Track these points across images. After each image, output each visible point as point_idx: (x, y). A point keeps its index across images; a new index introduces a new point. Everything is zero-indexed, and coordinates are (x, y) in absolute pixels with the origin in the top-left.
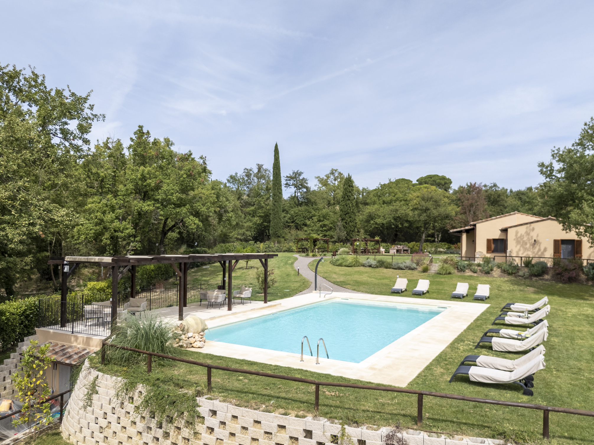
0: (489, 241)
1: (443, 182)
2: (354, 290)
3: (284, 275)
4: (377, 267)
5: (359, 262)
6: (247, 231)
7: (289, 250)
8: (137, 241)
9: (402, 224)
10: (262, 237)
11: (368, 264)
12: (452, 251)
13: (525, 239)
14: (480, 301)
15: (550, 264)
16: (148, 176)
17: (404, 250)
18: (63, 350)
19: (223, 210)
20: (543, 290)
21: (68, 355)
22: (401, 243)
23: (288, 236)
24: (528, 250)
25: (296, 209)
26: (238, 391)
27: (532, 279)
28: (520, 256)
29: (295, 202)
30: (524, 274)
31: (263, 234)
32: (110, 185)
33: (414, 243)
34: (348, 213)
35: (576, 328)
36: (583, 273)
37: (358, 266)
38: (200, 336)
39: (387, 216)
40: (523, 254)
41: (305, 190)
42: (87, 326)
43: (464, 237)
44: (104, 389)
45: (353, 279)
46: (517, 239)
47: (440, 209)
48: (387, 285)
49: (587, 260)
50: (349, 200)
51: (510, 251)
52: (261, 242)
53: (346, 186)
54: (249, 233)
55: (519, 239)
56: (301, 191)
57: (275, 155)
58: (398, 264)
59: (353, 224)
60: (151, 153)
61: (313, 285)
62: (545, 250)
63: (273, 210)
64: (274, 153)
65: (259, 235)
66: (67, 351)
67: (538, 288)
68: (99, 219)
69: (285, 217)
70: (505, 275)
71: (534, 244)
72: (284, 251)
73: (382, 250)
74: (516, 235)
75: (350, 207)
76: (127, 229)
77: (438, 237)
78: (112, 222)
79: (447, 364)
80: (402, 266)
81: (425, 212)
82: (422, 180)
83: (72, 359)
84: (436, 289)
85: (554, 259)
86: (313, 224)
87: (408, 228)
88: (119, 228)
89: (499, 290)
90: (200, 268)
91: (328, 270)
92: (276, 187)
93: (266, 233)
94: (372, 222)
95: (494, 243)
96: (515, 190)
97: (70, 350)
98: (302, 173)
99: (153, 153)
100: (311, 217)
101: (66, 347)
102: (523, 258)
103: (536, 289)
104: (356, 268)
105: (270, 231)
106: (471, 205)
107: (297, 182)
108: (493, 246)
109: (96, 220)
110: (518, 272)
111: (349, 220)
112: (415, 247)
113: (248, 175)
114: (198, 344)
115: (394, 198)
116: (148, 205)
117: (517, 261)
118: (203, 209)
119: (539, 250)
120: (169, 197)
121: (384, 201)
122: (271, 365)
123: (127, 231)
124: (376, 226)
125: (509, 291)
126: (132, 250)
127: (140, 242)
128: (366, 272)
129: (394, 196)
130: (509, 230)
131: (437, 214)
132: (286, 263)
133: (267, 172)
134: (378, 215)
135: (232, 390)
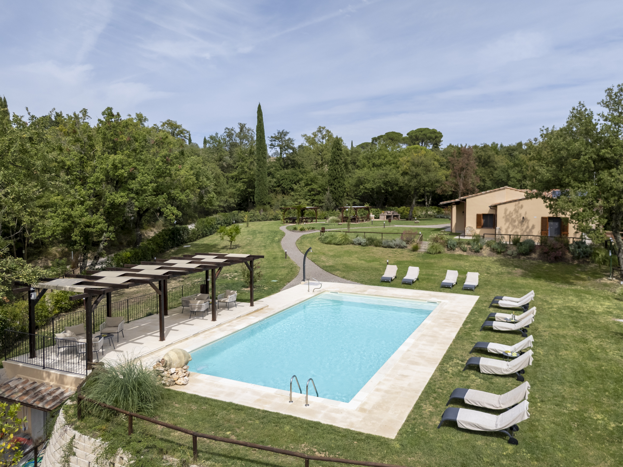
0: (478, 216)
1: (433, 136)
2: (344, 277)
3: (271, 258)
4: (367, 245)
5: (348, 240)
6: (230, 197)
7: (276, 218)
8: (110, 232)
9: (392, 188)
10: (246, 204)
11: (357, 242)
12: (442, 215)
13: (514, 216)
14: (469, 292)
15: (537, 242)
16: (120, 165)
17: (394, 216)
18: (35, 389)
19: (203, 190)
20: (530, 272)
21: (40, 396)
22: (391, 208)
23: (274, 202)
24: (517, 228)
25: (283, 172)
26: (224, 456)
27: (520, 258)
28: (509, 233)
29: (281, 164)
30: (513, 252)
31: (247, 200)
32: (78, 172)
33: (404, 207)
34: (337, 178)
35: (561, 332)
36: (569, 252)
37: (348, 244)
38: (184, 371)
39: (376, 181)
40: (512, 231)
41: (291, 151)
42: (60, 355)
43: (454, 209)
44: (83, 452)
45: (343, 262)
46: (506, 216)
47: (430, 175)
48: (377, 270)
49: (573, 238)
50: (338, 164)
51: (500, 229)
52: (246, 211)
53: (334, 150)
54: (232, 200)
55: (508, 217)
56: (286, 152)
57: (258, 117)
58: (388, 242)
59: (342, 189)
60: (122, 138)
61: (301, 271)
62: (533, 227)
63: (258, 176)
64: (257, 114)
65: (243, 202)
66: (39, 389)
67: (525, 270)
68: (67, 215)
69: (270, 181)
70: (494, 253)
71: (523, 221)
72: (270, 220)
73: (372, 216)
74: (505, 213)
75: (338, 172)
76: (99, 223)
77: (428, 200)
78: (82, 216)
79: (435, 399)
80: (392, 244)
81: (416, 178)
82: (412, 133)
83: (45, 401)
84: (426, 275)
85: (541, 237)
86: (300, 189)
87: (399, 191)
88: (90, 222)
89: (488, 273)
90: (180, 248)
91: (316, 250)
92: (261, 152)
93: (251, 199)
94: (361, 187)
95: (483, 218)
96: (506, 144)
97: (42, 388)
98: (288, 133)
99: (125, 139)
100: (298, 181)
101: (38, 384)
102: (512, 236)
103: (523, 271)
104: (346, 246)
105: (255, 198)
106: (462, 169)
107: (282, 143)
108: (483, 221)
109: (63, 216)
110: (507, 251)
111: (338, 185)
112: (405, 212)
113: (230, 135)
114: (181, 381)
115: (384, 162)
116: (122, 197)
117: (506, 240)
118: (181, 197)
119: (528, 227)
120: (144, 187)
121: (374, 164)
122: (259, 410)
123: (99, 226)
124: (366, 191)
125: (498, 274)
126: (105, 241)
127: (114, 232)
128: (356, 252)
129: (384, 159)
130: (498, 207)
131: (428, 180)
132: (273, 241)
133: (250, 132)
134: (367, 180)
135: (220, 455)
